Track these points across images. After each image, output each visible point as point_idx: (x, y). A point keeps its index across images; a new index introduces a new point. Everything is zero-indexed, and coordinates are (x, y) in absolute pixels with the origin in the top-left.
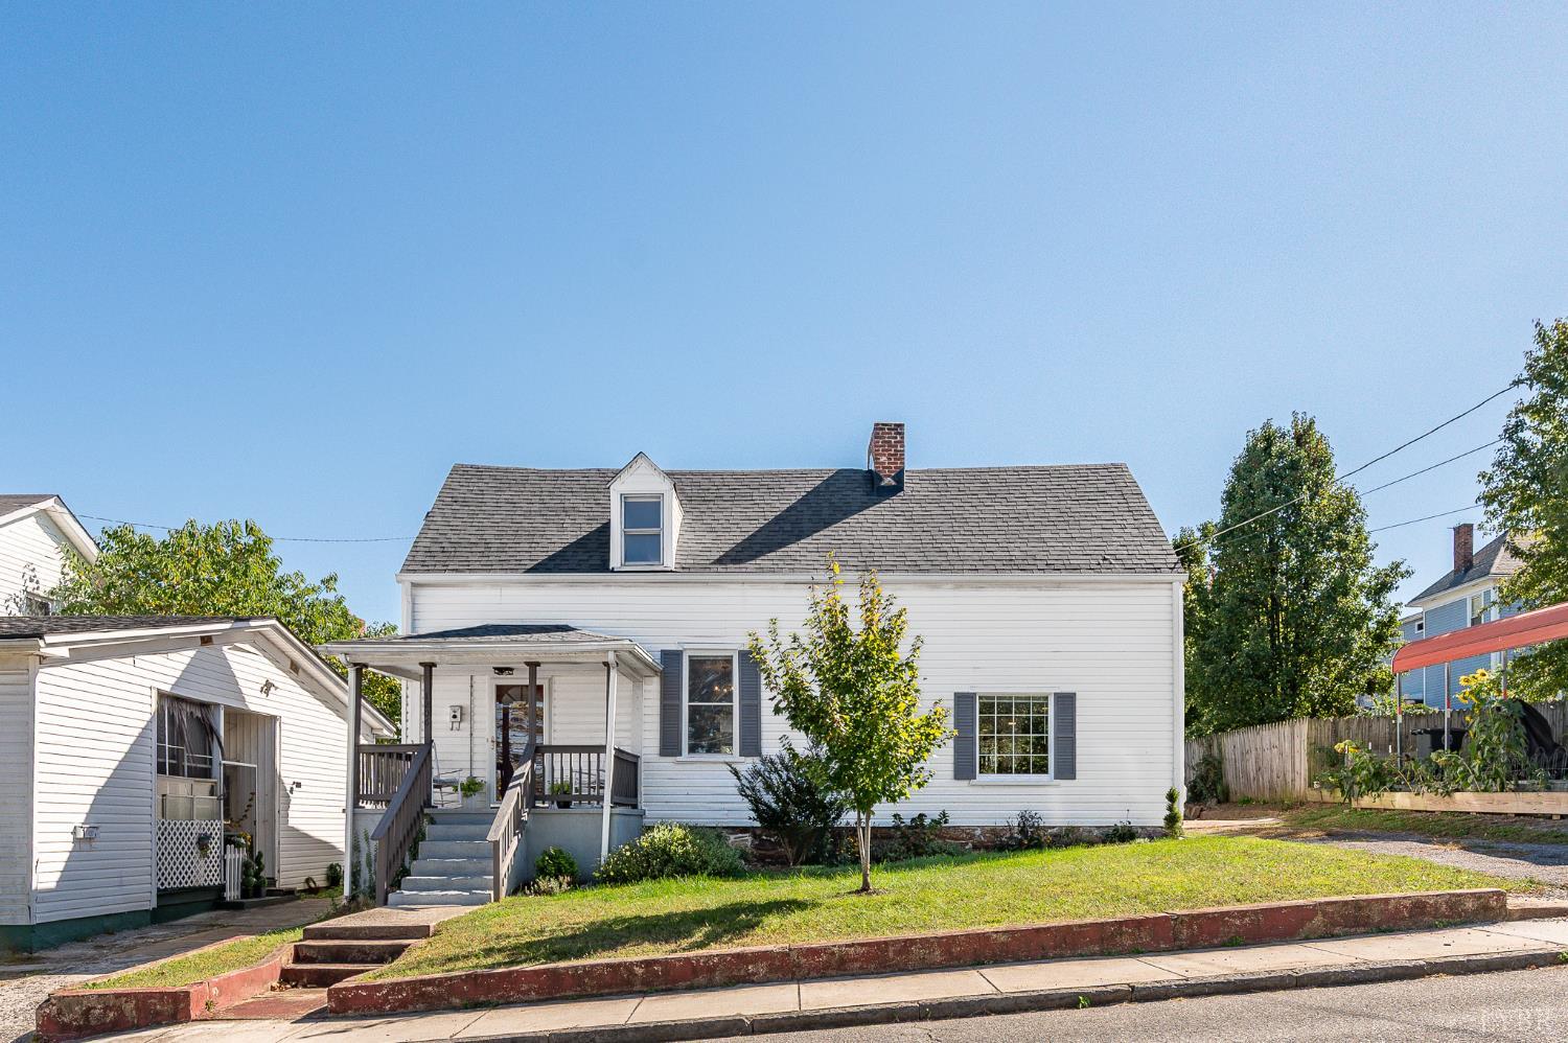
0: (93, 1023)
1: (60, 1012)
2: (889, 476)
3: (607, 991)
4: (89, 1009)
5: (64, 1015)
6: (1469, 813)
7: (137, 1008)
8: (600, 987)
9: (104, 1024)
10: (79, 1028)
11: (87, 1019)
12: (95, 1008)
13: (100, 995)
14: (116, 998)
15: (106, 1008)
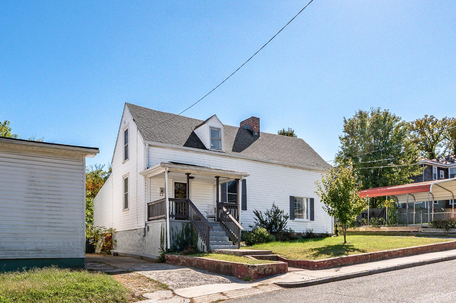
0: (266, 273)
1: (258, 270)
2: (256, 132)
3: (364, 261)
4: (265, 269)
5: (259, 271)
6: (385, 232)
7: (277, 268)
8: (363, 260)
9: (269, 273)
10: (263, 275)
11: (265, 272)
12: (267, 269)
13: (268, 265)
14: (272, 266)
15: (270, 269)
